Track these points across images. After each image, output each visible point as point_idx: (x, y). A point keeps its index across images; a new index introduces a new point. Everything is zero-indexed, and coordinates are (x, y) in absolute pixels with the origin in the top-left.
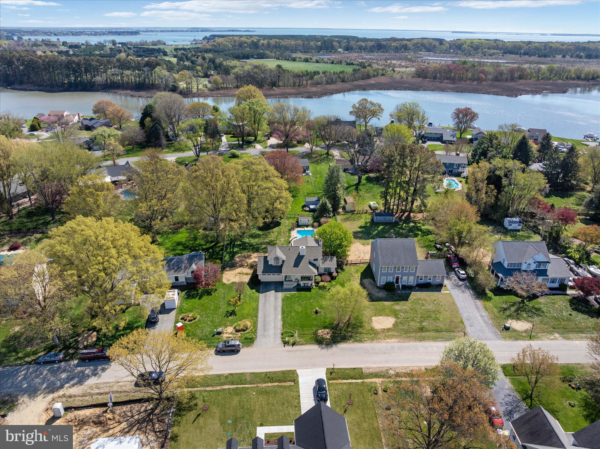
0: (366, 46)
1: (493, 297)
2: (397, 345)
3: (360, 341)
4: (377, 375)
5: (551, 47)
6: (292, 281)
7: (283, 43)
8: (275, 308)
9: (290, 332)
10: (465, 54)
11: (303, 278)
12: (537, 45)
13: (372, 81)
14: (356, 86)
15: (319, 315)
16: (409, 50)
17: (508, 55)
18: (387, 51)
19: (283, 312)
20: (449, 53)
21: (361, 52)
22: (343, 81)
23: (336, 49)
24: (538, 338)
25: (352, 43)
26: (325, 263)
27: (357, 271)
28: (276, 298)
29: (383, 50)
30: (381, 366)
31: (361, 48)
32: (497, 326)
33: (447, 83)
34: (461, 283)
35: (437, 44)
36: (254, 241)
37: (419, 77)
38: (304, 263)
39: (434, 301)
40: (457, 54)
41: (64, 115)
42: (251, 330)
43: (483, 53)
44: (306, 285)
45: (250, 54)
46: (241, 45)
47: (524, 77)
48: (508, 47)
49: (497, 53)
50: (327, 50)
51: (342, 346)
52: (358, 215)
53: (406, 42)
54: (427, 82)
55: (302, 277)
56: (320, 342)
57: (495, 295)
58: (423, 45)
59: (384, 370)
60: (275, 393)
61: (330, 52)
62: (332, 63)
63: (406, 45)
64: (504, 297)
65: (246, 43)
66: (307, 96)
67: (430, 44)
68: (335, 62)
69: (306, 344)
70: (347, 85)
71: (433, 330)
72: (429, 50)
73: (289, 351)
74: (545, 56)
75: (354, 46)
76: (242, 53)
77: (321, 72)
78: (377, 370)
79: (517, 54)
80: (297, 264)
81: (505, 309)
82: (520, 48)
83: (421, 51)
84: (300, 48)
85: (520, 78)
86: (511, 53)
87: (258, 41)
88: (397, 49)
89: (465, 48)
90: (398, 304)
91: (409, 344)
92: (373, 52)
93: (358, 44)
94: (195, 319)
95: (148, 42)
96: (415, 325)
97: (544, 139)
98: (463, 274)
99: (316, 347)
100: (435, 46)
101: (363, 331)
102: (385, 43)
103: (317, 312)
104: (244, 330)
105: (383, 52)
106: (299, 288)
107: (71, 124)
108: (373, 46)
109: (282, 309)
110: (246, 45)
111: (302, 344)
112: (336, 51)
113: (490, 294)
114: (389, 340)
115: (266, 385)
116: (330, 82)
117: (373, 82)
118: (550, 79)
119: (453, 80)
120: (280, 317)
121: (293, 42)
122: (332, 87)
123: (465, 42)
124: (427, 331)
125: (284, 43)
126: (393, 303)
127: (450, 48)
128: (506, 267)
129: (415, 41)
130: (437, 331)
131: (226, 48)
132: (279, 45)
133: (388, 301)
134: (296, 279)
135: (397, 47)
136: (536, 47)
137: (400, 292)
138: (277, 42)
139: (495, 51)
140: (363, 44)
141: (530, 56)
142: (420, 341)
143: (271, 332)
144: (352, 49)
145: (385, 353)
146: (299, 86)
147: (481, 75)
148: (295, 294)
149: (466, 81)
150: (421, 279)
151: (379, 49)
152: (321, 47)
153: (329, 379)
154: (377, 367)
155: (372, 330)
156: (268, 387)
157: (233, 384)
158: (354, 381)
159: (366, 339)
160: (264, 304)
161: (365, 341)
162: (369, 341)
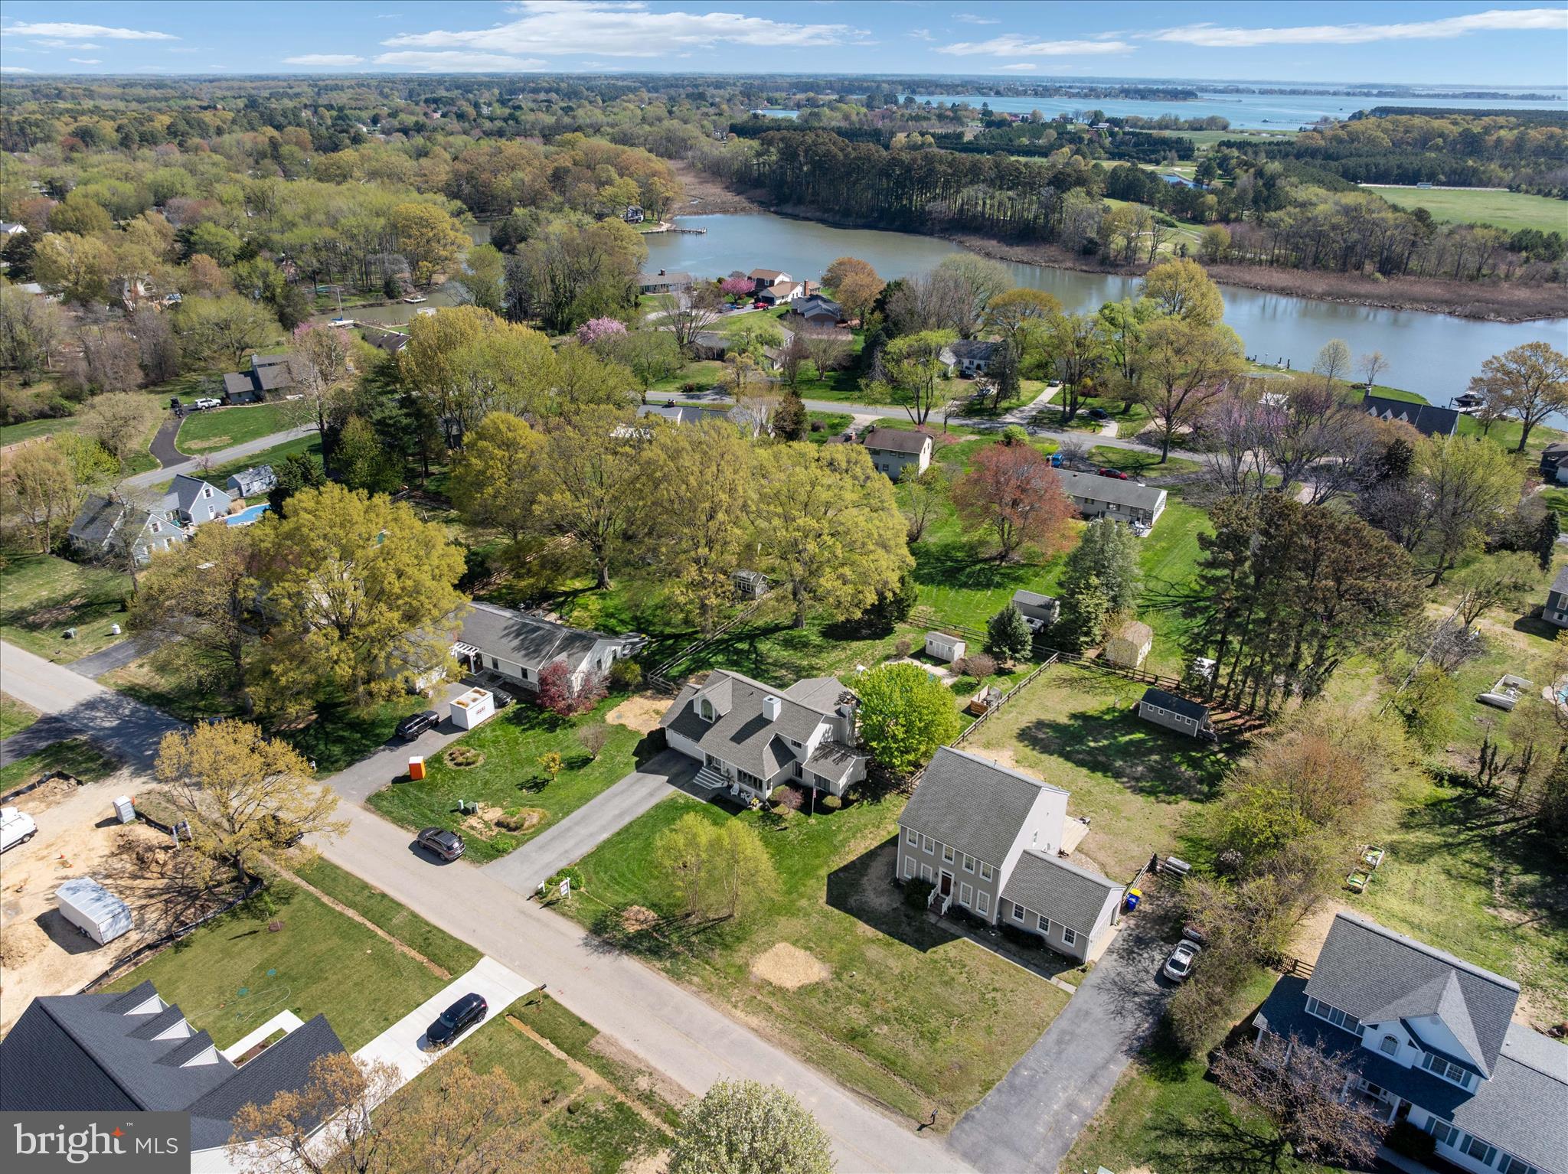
3: (675, 976)
4: (606, 1067)
8: (621, 815)
11: (743, 776)
19: (623, 831)
28: (652, 794)
38: (760, 738)
41: (777, 282)
42: (523, 835)
44: (740, 795)
46: (1424, 141)
51: (631, 963)
55: (741, 773)
56: (602, 928)
59: (635, 1065)
60: (397, 972)
71: (878, 1056)
73: (523, 912)
76: (1400, 166)
78: (620, 1057)
80: (743, 735)
91: (772, 1050)
94: (468, 764)
95: (1182, 120)
96: (855, 1015)
98: (1175, 964)
101: (718, 960)
104: (510, 829)
106: (721, 798)
107: (778, 302)
109: (631, 824)
111: (563, 914)
114: (742, 1015)
115: (406, 949)
124: (865, 1050)
126: (881, 935)
130: (889, 1064)
133: (875, 926)
134: (730, 771)
137: (933, 919)
143: (547, 858)
145: (688, 1034)
153: (511, 1011)
154: (628, 1053)
155: (743, 969)
156: (404, 956)
157: (364, 915)
158: (551, 1048)
159: (696, 979)
160: (616, 795)
161: (690, 982)
162: (694, 988)
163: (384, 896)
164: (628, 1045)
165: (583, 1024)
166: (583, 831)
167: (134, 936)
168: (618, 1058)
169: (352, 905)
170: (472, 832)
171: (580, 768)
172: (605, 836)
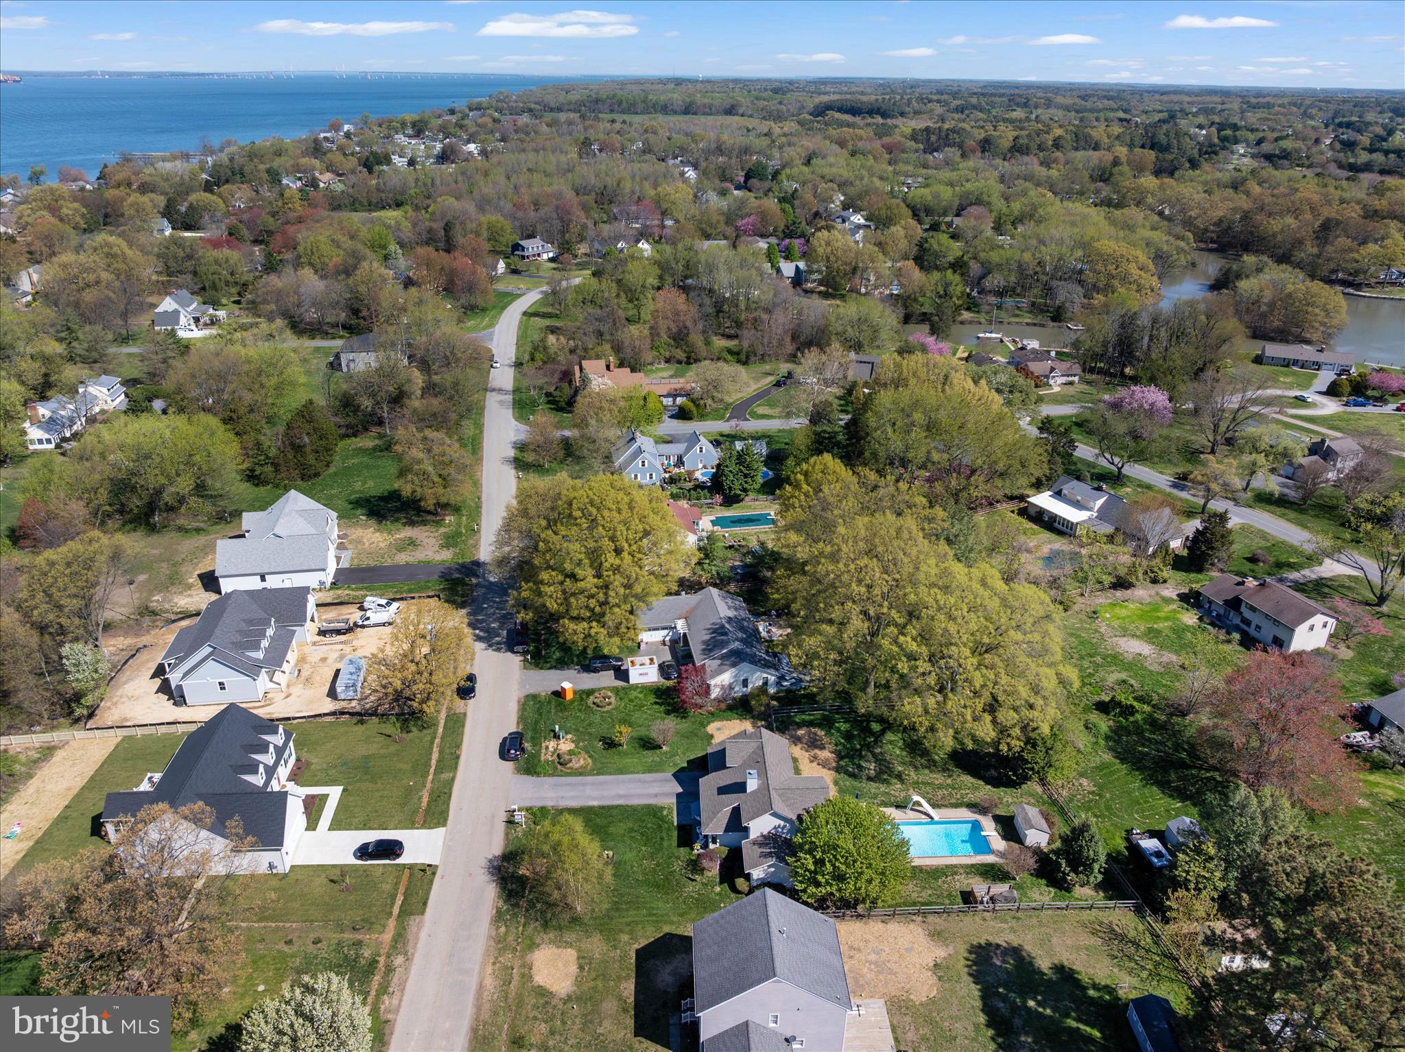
3: (499, 917)
4: (399, 936)
51: (490, 891)
60: (404, 804)
69: (507, 839)
73: (492, 817)
96: (537, 1032)
104: (559, 762)
109: (617, 806)
114: (489, 972)
115: (426, 795)
126: (631, 1000)
143: (550, 793)
145: (452, 956)
153: (411, 867)
154: (417, 938)
155: (532, 946)
156: (421, 797)
157: (438, 761)
158: (399, 902)
159: (503, 929)
160: (639, 781)
161: (498, 928)
162: (494, 933)
163: (458, 757)
164: (423, 935)
165: (425, 904)
166: (589, 791)
167: (354, 704)
168: (410, 937)
169: (441, 752)
170: (544, 751)
171: (648, 749)
172: (595, 803)
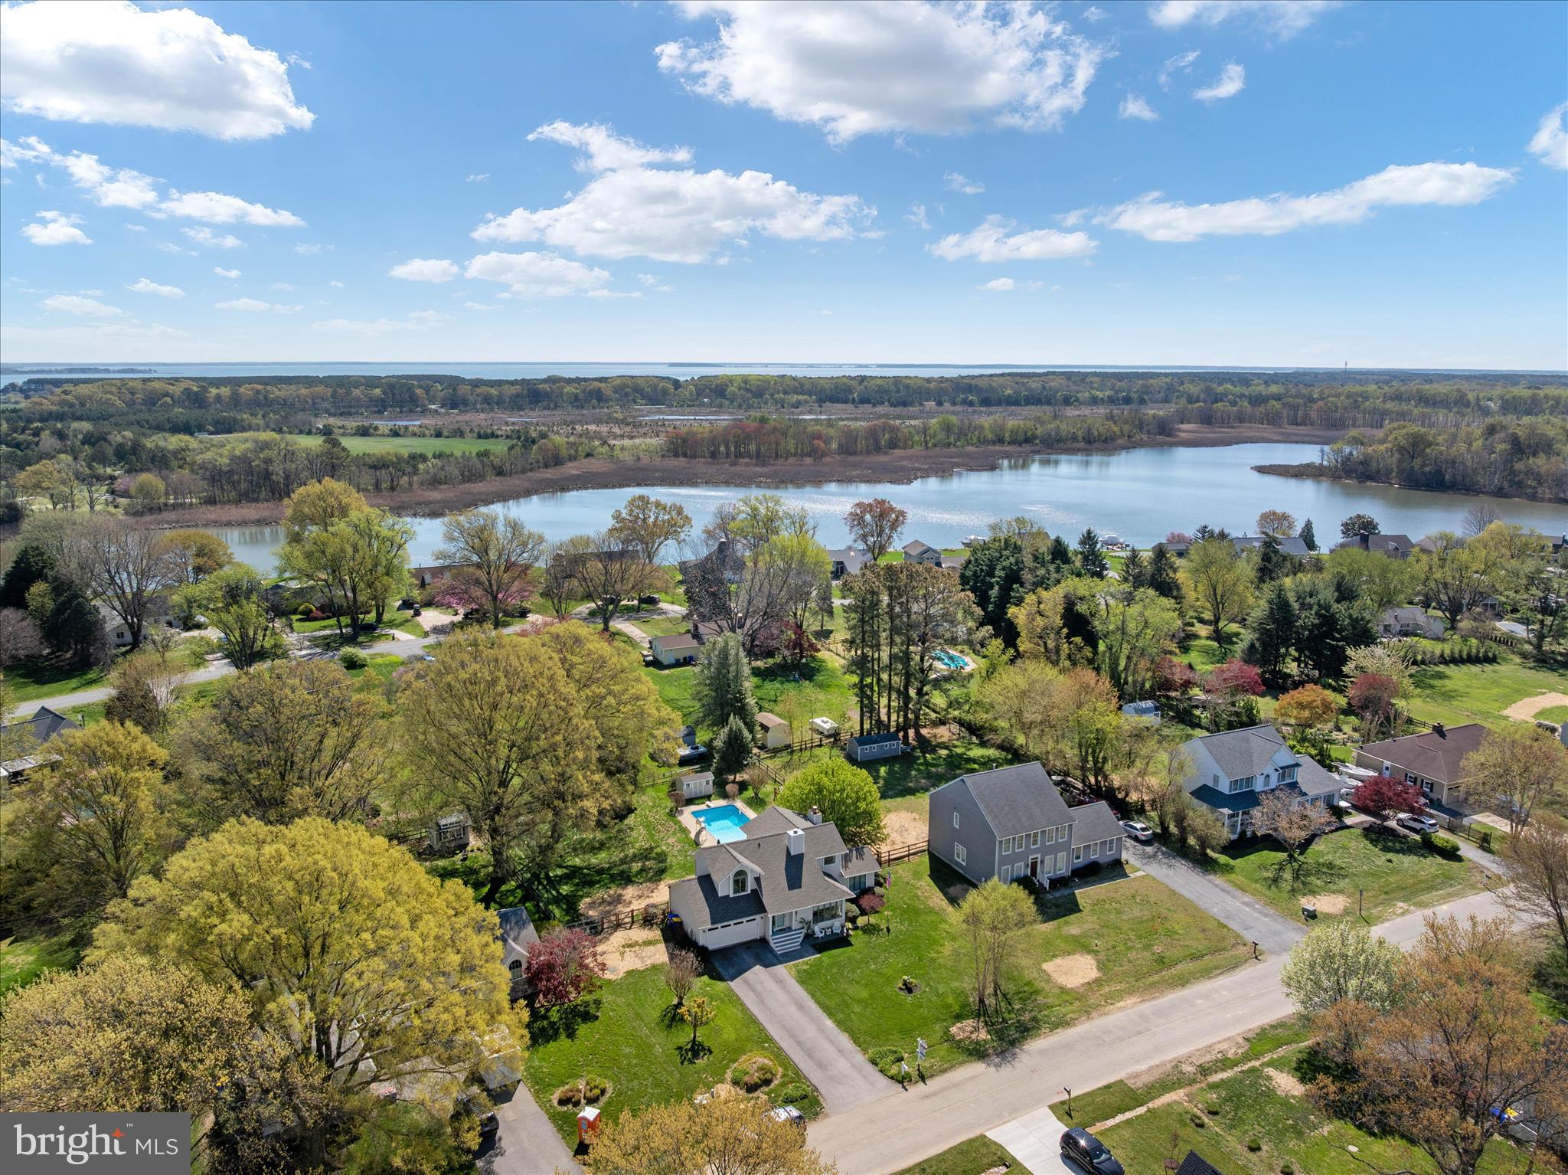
0: (500, 395)
1: (1232, 862)
2: (1147, 1007)
3: (1064, 1024)
4: (1164, 1086)
5: (907, 387)
6: (790, 929)
7: (278, 393)
9: (891, 1051)
10: (740, 406)
11: (819, 915)
12: (879, 382)
13: (571, 469)
14: (540, 481)
15: (917, 993)
16: (607, 401)
17: (828, 404)
18: (556, 407)
19: (829, 1012)
20: (702, 405)
21: (492, 410)
22: (500, 472)
23: (423, 405)
24: (1379, 919)
25: (463, 390)
26: (850, 865)
27: (917, 875)
28: (779, 981)
29: (545, 403)
30: (1157, 1062)
31: (487, 400)
32: (1293, 915)
33: (747, 465)
34: (1149, 849)
35: (670, 386)
36: (600, 859)
37: (676, 455)
38: (810, 873)
39: (1133, 897)
40: (721, 406)
42: (784, 1076)
43: (776, 402)
44: (829, 932)
45: (193, 423)
46: (153, 400)
47: (901, 444)
48: (823, 389)
49: (807, 402)
50: (401, 407)
51: (1035, 1046)
52: (807, 753)
53: (596, 384)
54: (700, 465)
55: (815, 914)
56: (978, 1053)
57: (1234, 858)
58: (637, 389)
59: (1168, 1067)
61: (411, 411)
62: (438, 435)
63: (599, 390)
64: (1252, 857)
65: (167, 395)
66: (427, 511)
67: (654, 387)
68: (445, 433)
69: (952, 1067)
70: (514, 482)
71: (1185, 958)
72: (653, 401)
74: (904, 404)
75: (472, 399)
76: (168, 420)
77: (430, 455)
78: (1156, 1075)
79: (846, 402)
80: (794, 879)
81: (1275, 880)
82: (849, 390)
83: (635, 402)
84: (326, 405)
85: (893, 445)
86: (834, 399)
87: (204, 389)
88: (577, 401)
89: (734, 394)
90: (1066, 923)
92: (521, 408)
93: (479, 390)
94: (603, 1092)
96: (1141, 957)
97: (1083, 543)
98: (1143, 829)
99: (978, 1068)
100: (665, 392)
101: (1050, 1000)
102: (546, 386)
103: (908, 988)
105: (545, 408)
106: (817, 944)
108: (517, 396)
109: (818, 1003)
110: (168, 400)
111: (943, 1071)
112: (425, 411)
113: (1223, 859)
114: (1122, 1004)
116: (470, 475)
117: (575, 472)
118: (949, 445)
119: (759, 458)
120: (829, 1023)
121: (304, 391)
122: (479, 487)
123: (731, 381)
124: (1176, 962)
125: (276, 392)
126: (1055, 923)
127: (699, 394)
128: (1227, 792)
129: (618, 382)
130: (1194, 957)
131: (111, 410)
132: (266, 398)
134: (802, 921)
135: (576, 396)
136: (879, 386)
137: (1049, 896)
138: (258, 392)
139: (800, 397)
140: (494, 391)
141: (874, 405)
142: (1183, 986)
143: (842, 1065)
144: (465, 403)
145: (1139, 1033)
146: (392, 489)
147: (816, 442)
148: (820, 962)
149: (786, 459)
150: (1078, 858)
151: (536, 402)
152: (383, 401)
